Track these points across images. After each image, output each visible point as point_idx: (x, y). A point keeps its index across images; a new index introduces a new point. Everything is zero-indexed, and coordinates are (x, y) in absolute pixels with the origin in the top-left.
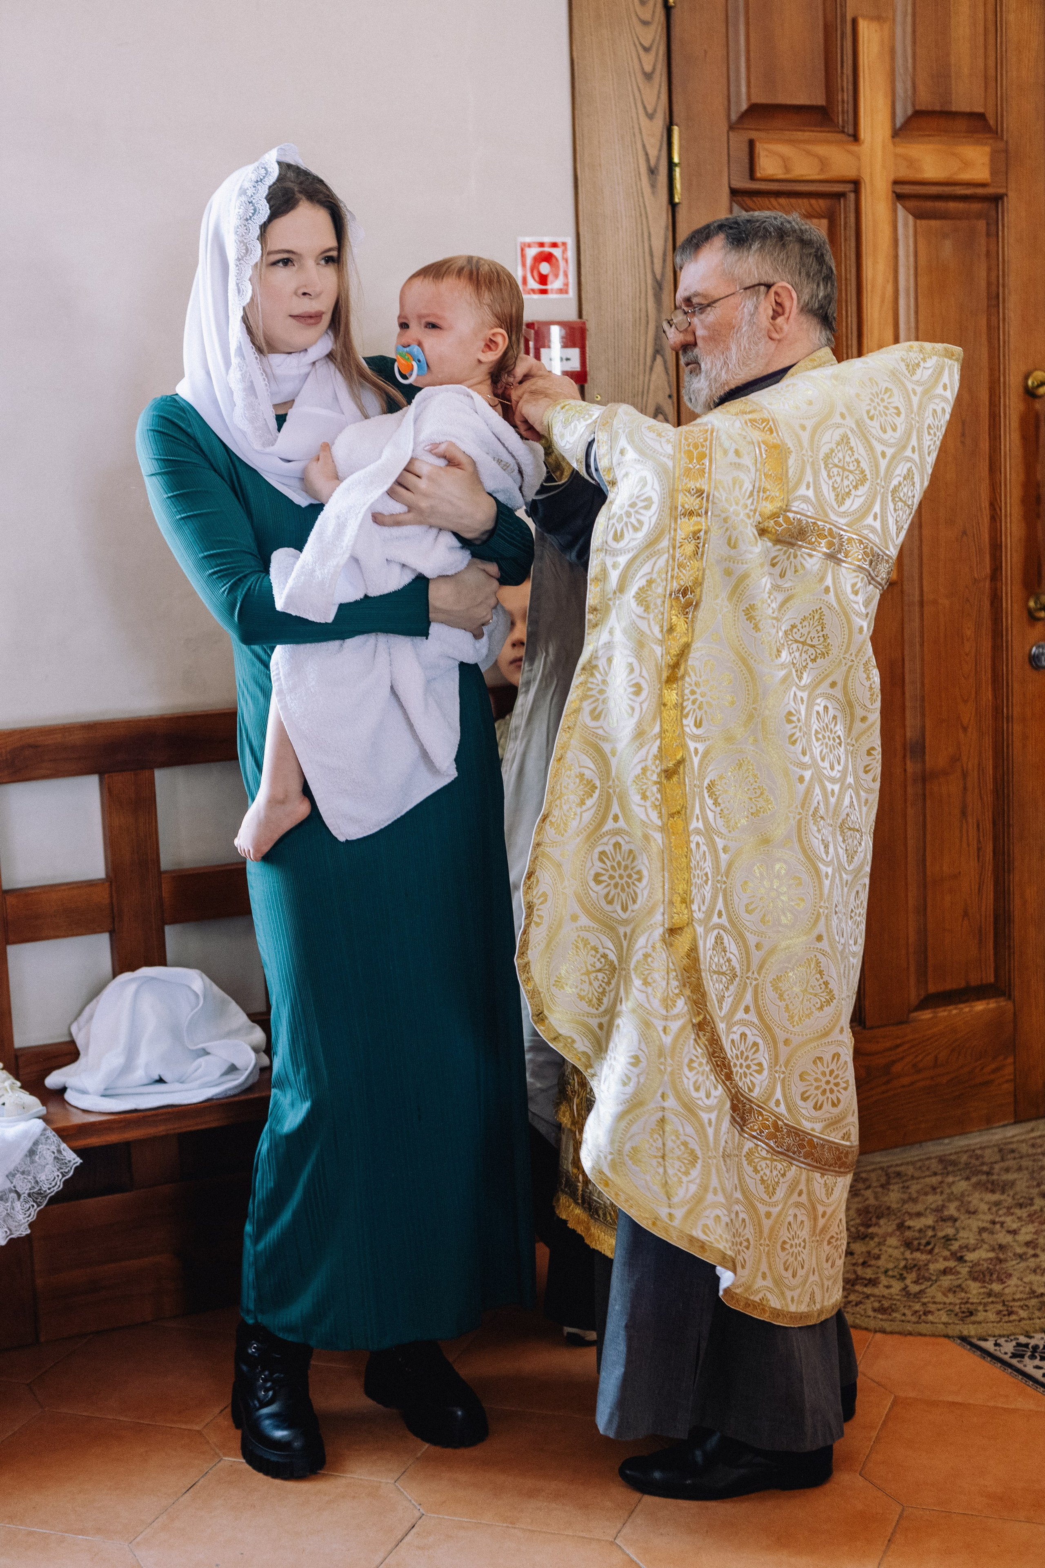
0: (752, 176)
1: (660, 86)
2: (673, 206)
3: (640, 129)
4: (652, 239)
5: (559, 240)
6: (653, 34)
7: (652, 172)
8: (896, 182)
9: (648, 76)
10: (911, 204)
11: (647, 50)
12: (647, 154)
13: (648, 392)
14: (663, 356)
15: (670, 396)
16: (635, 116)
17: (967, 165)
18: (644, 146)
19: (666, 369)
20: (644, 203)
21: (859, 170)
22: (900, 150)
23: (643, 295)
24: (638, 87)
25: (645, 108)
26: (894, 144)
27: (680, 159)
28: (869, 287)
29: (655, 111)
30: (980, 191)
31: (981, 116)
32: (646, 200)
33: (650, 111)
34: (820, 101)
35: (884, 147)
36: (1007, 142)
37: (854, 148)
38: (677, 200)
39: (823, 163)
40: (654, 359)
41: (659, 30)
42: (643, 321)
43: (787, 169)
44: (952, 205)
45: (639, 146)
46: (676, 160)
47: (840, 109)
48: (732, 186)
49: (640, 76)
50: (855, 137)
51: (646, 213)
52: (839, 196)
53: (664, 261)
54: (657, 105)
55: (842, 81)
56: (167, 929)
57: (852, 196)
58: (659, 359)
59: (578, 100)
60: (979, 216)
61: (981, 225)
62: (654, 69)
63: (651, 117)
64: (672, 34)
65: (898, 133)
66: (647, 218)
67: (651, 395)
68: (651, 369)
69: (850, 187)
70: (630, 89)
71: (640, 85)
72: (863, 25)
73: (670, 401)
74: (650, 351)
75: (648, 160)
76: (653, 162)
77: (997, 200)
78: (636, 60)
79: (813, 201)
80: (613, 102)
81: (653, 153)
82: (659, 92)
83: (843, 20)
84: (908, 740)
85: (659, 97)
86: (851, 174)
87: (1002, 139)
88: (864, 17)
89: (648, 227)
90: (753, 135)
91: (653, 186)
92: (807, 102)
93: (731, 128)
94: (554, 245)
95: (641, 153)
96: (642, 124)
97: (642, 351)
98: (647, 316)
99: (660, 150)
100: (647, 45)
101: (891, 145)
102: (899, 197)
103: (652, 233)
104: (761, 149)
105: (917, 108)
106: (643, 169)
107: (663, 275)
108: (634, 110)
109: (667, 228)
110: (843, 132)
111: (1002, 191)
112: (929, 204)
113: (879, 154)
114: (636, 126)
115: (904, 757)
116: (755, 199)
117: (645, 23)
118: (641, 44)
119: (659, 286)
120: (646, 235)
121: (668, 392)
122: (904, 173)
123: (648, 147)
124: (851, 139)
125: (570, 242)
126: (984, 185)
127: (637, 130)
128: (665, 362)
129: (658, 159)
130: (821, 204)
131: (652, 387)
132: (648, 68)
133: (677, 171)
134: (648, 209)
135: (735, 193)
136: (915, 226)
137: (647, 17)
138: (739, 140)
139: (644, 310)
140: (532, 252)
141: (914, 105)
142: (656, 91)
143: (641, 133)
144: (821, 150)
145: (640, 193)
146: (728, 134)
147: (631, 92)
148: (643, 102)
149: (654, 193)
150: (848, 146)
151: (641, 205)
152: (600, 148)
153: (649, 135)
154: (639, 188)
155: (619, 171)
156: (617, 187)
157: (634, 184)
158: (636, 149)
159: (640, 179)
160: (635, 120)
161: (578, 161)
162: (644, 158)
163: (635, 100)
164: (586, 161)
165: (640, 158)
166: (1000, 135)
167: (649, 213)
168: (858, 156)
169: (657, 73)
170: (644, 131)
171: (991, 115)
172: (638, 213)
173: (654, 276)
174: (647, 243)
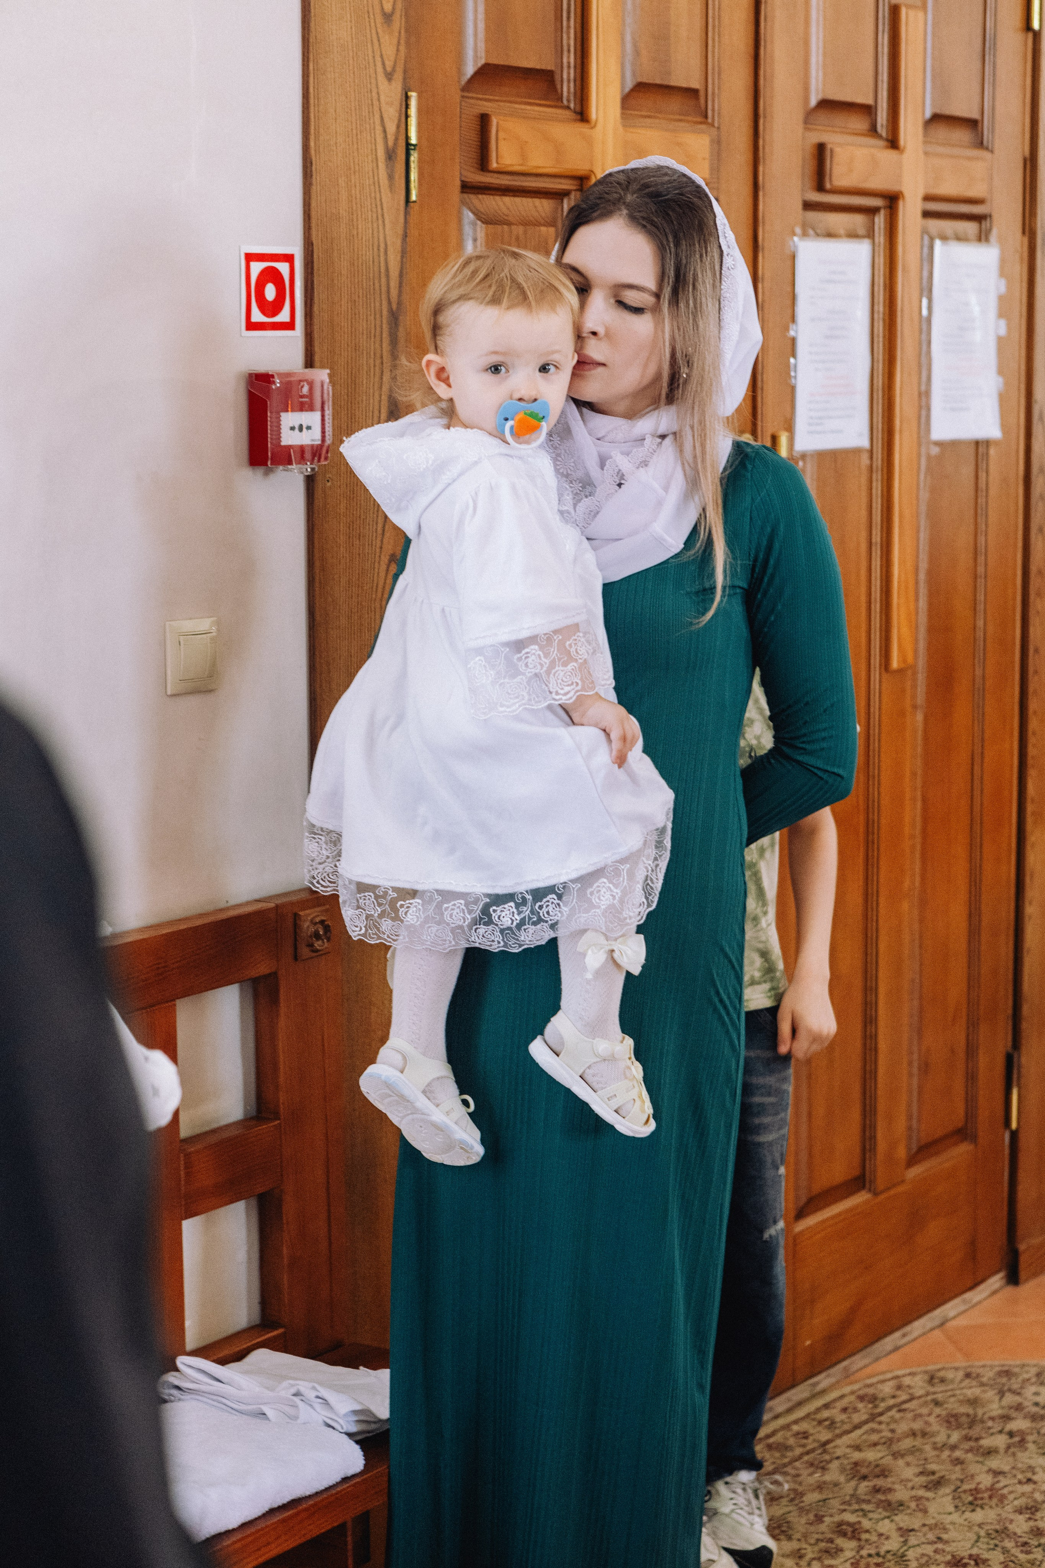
0: (481, 165)
1: (400, 33)
2: (410, 205)
3: (378, 93)
4: (389, 253)
5: (285, 251)
7: (390, 156)
12: (385, 131)
16: (373, 75)
18: (382, 122)
20: (381, 199)
21: (592, 162)
22: (629, 134)
24: (377, 33)
25: (383, 64)
26: (625, 127)
27: (419, 138)
29: (393, 68)
31: (692, 93)
32: (383, 193)
33: (389, 69)
34: (550, 64)
35: (615, 132)
36: (719, 128)
37: (585, 131)
39: (558, 149)
42: (378, 371)
43: (524, 157)
45: (378, 121)
46: (413, 140)
47: (565, 76)
48: (464, 179)
49: (379, 19)
50: (582, 115)
51: (382, 215)
52: (564, 195)
53: (401, 284)
54: (395, 62)
55: (569, 38)
62: (394, 9)
63: (389, 76)
66: (383, 222)
69: (576, 184)
70: (369, 36)
71: (380, 31)
75: (385, 137)
76: (390, 141)
79: (537, 201)
80: (351, 54)
81: (391, 128)
82: (398, 44)
85: (398, 50)
86: (582, 167)
87: (713, 125)
89: (385, 237)
90: (487, 106)
91: (391, 177)
92: (538, 67)
93: (464, 95)
94: (280, 258)
95: (379, 128)
96: (381, 88)
98: (382, 363)
99: (398, 127)
101: (621, 129)
103: (389, 242)
104: (494, 129)
105: (639, 80)
106: (381, 153)
107: (399, 301)
108: (372, 67)
109: (404, 237)
110: (568, 108)
113: (610, 141)
114: (375, 91)
116: (480, 197)
119: (394, 319)
120: (382, 247)
123: (386, 120)
124: (579, 117)
125: (298, 253)
127: (375, 96)
129: (396, 139)
130: (545, 207)
132: (388, 7)
133: (414, 157)
134: (385, 209)
135: (467, 187)
138: (471, 114)
139: (379, 354)
140: (257, 268)
141: (635, 75)
142: (395, 41)
143: (379, 100)
144: (554, 132)
145: (377, 186)
146: (461, 105)
147: (369, 40)
148: (381, 56)
149: (391, 186)
150: (582, 128)
151: (379, 203)
152: (336, 119)
153: (387, 104)
154: (376, 178)
155: (356, 154)
156: (353, 177)
157: (371, 174)
158: (374, 123)
159: (377, 166)
160: (373, 81)
161: (312, 137)
162: (382, 135)
163: (373, 52)
164: (321, 138)
165: (377, 136)
166: (710, 120)
167: (386, 215)
168: (589, 141)
169: (398, 13)
170: (382, 98)
171: (702, 94)
172: (375, 216)
173: (390, 305)
174: (383, 258)
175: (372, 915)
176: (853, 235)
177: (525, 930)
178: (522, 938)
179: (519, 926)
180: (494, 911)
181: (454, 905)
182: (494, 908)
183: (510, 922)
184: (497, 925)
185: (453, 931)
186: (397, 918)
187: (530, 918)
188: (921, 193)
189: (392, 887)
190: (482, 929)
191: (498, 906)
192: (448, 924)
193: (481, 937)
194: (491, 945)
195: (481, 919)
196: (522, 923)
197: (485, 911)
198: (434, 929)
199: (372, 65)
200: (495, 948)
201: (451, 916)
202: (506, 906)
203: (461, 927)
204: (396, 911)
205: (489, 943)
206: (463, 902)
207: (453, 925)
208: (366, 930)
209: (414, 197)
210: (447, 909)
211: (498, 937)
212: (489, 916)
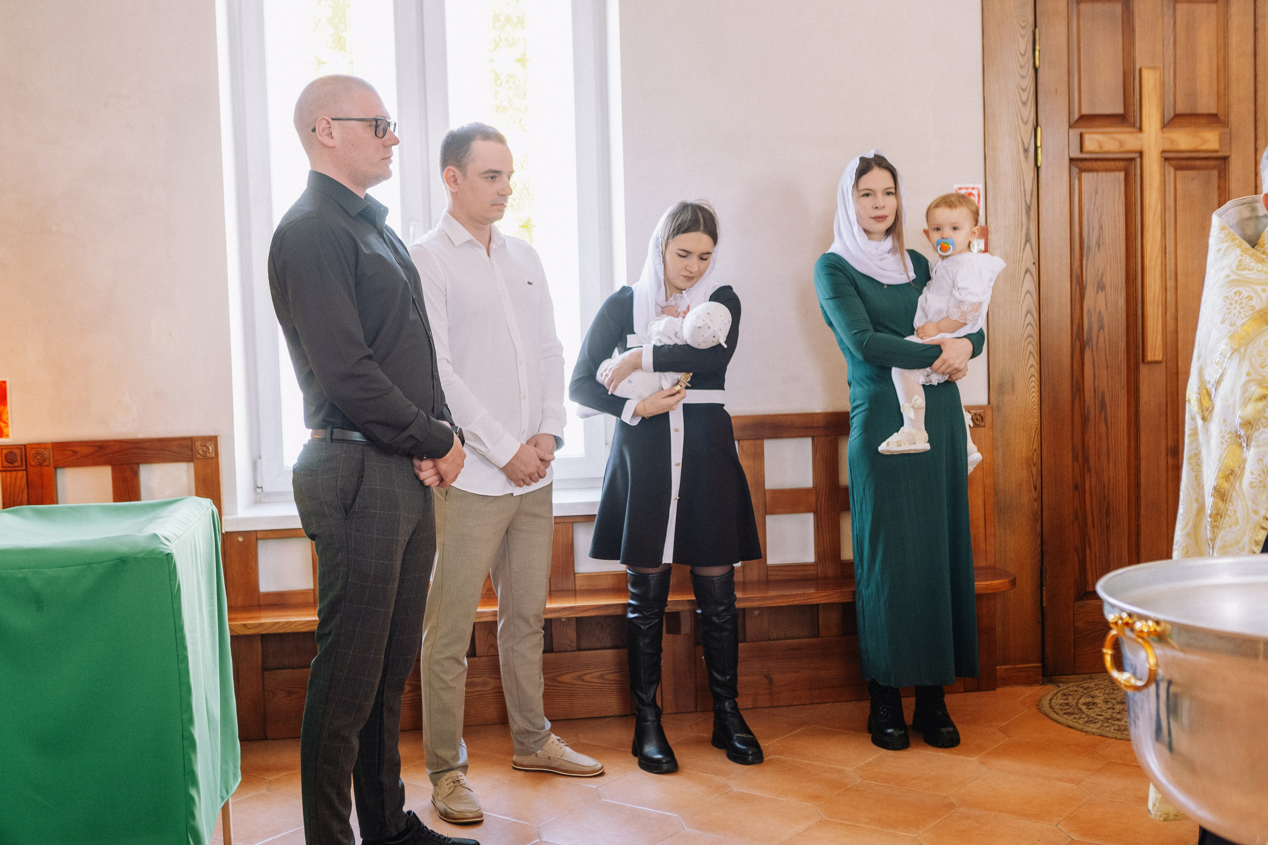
0: (1081, 151)
1: (1031, 108)
2: (1038, 168)
3: (1020, 129)
4: (1026, 184)
5: (976, 186)
6: (1029, 82)
7: (1026, 151)
8: (1163, 152)
9: (1024, 103)
10: (1174, 162)
11: (1024, 90)
12: (1023, 143)
13: (1022, 261)
14: (1030, 243)
15: (1034, 263)
16: (1017, 123)
17: (1205, 141)
18: (1022, 139)
19: (1032, 250)
20: (1021, 167)
21: (1142, 146)
22: (1166, 135)
23: (1020, 212)
25: (1022, 119)
26: (1163, 133)
27: (1041, 144)
28: (1147, 208)
29: (1028, 121)
30: (1214, 155)
31: (1213, 115)
32: (1022, 165)
33: (1025, 120)
34: (1120, 110)
35: (1156, 134)
36: (1230, 128)
37: (1140, 135)
38: (1039, 165)
39: (1121, 143)
40: (1025, 244)
41: (1031, 79)
42: (1020, 226)
44: (1198, 163)
45: (1019, 139)
46: (1039, 144)
47: (1132, 115)
48: (1070, 157)
49: (1020, 104)
50: (1141, 129)
52: (1132, 160)
53: (1032, 196)
54: (1029, 117)
55: (1133, 101)
56: (768, 517)
57: (1138, 160)
58: (1028, 245)
59: (986, 116)
60: (1214, 168)
61: (1215, 173)
62: (1028, 99)
63: (1026, 123)
64: (1038, 81)
65: (1166, 125)
66: (1023, 174)
67: (1023, 262)
68: (1024, 250)
69: (1136, 155)
70: (1014, 110)
71: (1020, 108)
72: (1145, 73)
73: (1034, 266)
74: (1023, 241)
75: (1024, 145)
76: (1026, 146)
77: (1225, 159)
78: (1018, 95)
79: (1115, 163)
80: (1005, 118)
81: (1027, 141)
82: (1030, 111)
83: (1134, 70)
84: (1169, 446)
85: (1030, 113)
86: (1138, 148)
87: (1228, 127)
88: (1146, 68)
89: (1023, 179)
90: (1083, 130)
91: (1026, 157)
92: (1113, 112)
93: (1070, 126)
94: (973, 188)
95: (1020, 142)
96: (1021, 127)
97: (1019, 241)
99: (1030, 140)
100: (1024, 87)
101: (1160, 133)
102: (1166, 159)
103: (1025, 181)
104: (1087, 137)
105: (1177, 112)
106: (1021, 150)
107: (1031, 202)
108: (1016, 121)
109: (1034, 179)
110: (1135, 127)
111: (1227, 154)
112: (1184, 163)
113: (1154, 137)
114: (1018, 128)
115: (1167, 455)
116: (1083, 165)
117: (1023, 77)
118: (1021, 88)
119: (1028, 208)
120: (1022, 182)
121: (1033, 261)
122: (1167, 147)
123: (1024, 139)
124: (1137, 130)
125: (981, 187)
126: (1216, 151)
127: (1018, 130)
128: (1031, 247)
129: (1029, 144)
130: (1122, 164)
131: (1024, 258)
132: (1025, 99)
133: (1039, 150)
134: (1023, 170)
135: (1072, 160)
136: (1175, 174)
137: (1024, 73)
138: (1075, 133)
139: (1020, 221)
141: (1175, 110)
142: (1028, 110)
143: (1020, 132)
144: (1120, 137)
145: (1018, 162)
146: (1067, 132)
147: (1015, 112)
148: (1021, 117)
149: (1028, 161)
150: (1135, 134)
153: (1025, 133)
154: (1018, 159)
157: (1016, 158)
159: (1019, 156)
163: (1017, 116)
165: (1019, 144)
166: (1224, 125)
169: (1029, 102)
170: (1022, 130)
171: (1221, 115)
173: (1026, 203)
174: (1022, 186)
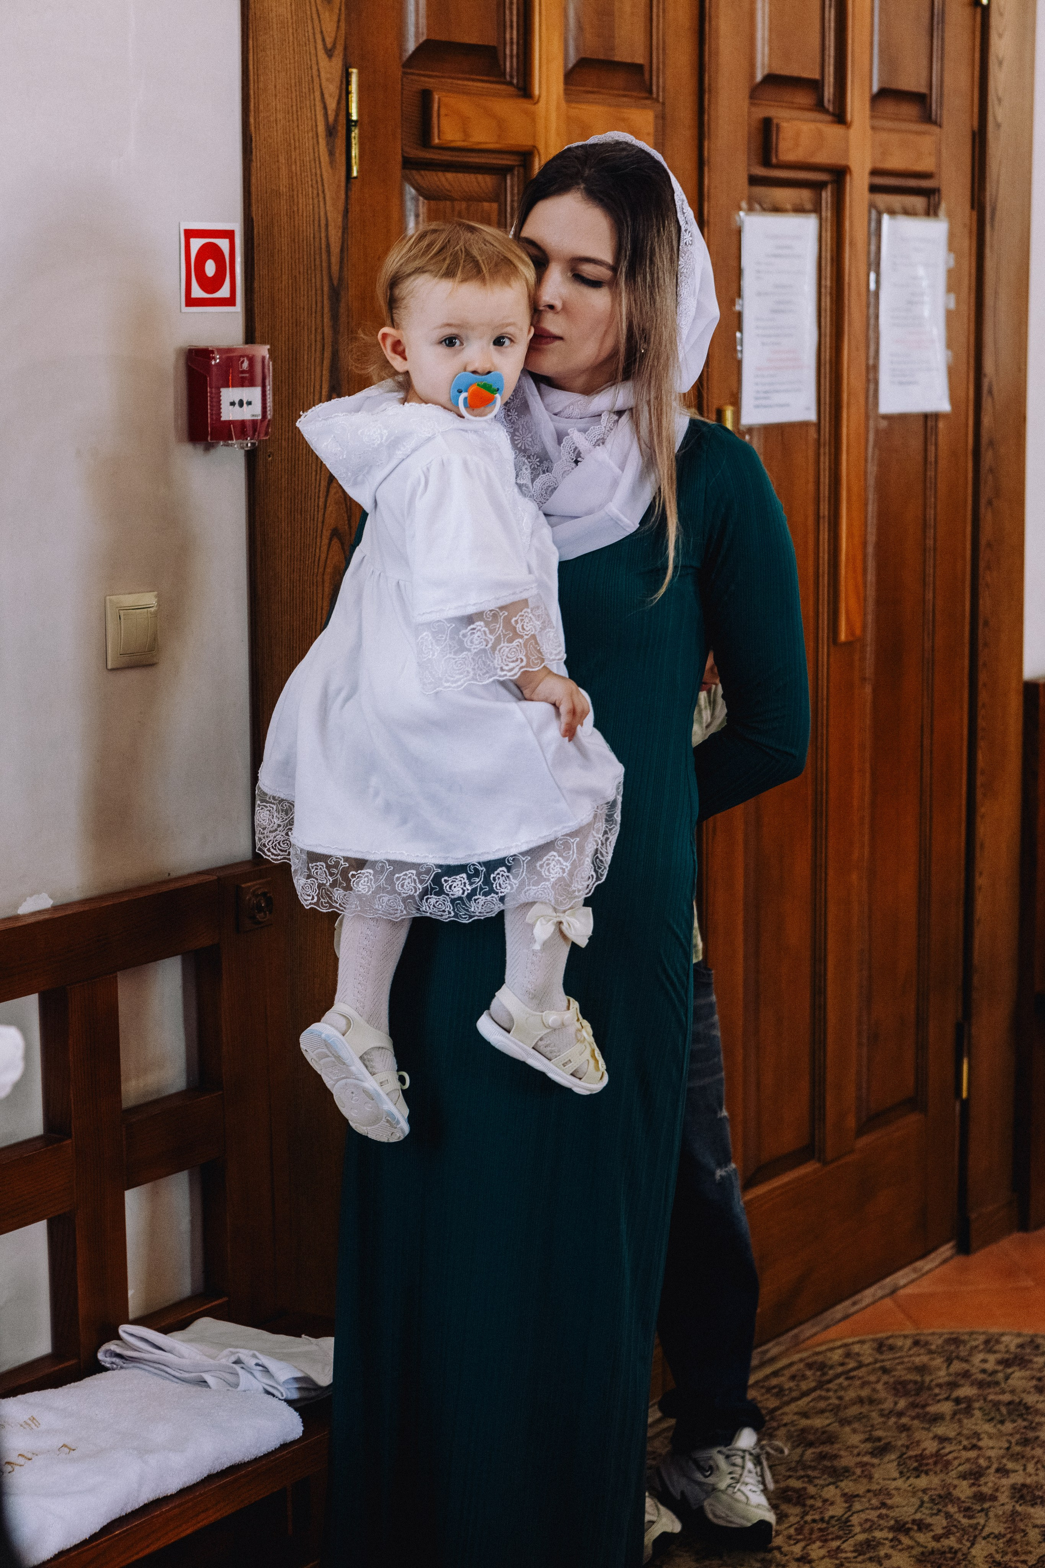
0: (425, 142)
1: (340, 10)
2: (350, 181)
3: (318, 70)
4: (330, 228)
5: (225, 227)
7: (331, 132)
12: (325, 108)
16: (313, 52)
18: (323, 96)
20: (321, 176)
21: (535, 138)
22: (574, 112)
23: (319, 307)
24: (317, 10)
25: (323, 40)
26: (568, 104)
27: (360, 114)
29: (334, 45)
31: (635, 69)
32: (324, 170)
33: (329, 46)
34: (492, 40)
35: (558, 108)
36: (663, 104)
37: (528, 106)
39: (501, 125)
43: (466, 135)
45: (317, 95)
46: (354, 117)
47: (508, 52)
48: (406, 155)
50: (530, 94)
51: (323, 192)
52: (508, 171)
53: (341, 259)
54: (336, 39)
55: (511, 13)
57: (521, 172)
63: (330, 53)
66: (324, 198)
69: (519, 160)
70: (309, 13)
71: (319, 7)
75: (326, 114)
76: (331, 118)
80: (290, 30)
81: (332, 105)
82: (339, 21)
85: (338, 27)
86: (526, 142)
87: (657, 100)
90: (429, 83)
91: (331, 153)
92: (480, 43)
93: (404, 71)
94: (220, 234)
95: (319, 105)
96: (321, 64)
97: (317, 388)
98: (323, 339)
99: (339, 103)
101: (564, 105)
103: (329, 219)
104: (437, 103)
105: (584, 53)
106: (321, 129)
107: (340, 280)
108: (312, 44)
109: (345, 213)
110: (510, 83)
113: (553, 116)
114: (315, 68)
116: (422, 172)
119: (335, 295)
120: (323, 222)
123: (326, 96)
124: (521, 93)
125: (237, 226)
127: (316, 74)
129: (337, 115)
130: (486, 182)
133: (355, 133)
134: (326, 186)
135: (409, 164)
138: (413, 91)
139: (320, 329)
140: (196, 244)
141: (581, 49)
142: (335, 18)
143: (319, 76)
144: (497, 108)
145: (317, 162)
146: (402, 80)
147: (309, 17)
148: (322, 32)
149: (332, 162)
150: (525, 104)
151: (319, 180)
152: (276, 96)
153: (327, 80)
154: (316, 155)
155: (296, 129)
156: (293, 153)
157: (311, 151)
158: (314, 100)
159: (318, 143)
160: (314, 58)
161: (252, 114)
162: (322, 112)
163: (313, 28)
164: (262, 115)
165: (318, 112)
166: (655, 96)
167: (326, 191)
168: (532, 117)
170: (323, 75)
171: (647, 68)
172: (315, 192)
173: (330, 278)
174: (323, 230)
175: (324, 885)
176: (799, 210)
177: (475, 900)
178: (472, 909)
179: (470, 897)
180: (446, 881)
181: (406, 875)
182: (446, 878)
183: (461, 891)
184: (448, 895)
185: (404, 900)
186: (348, 888)
187: (481, 889)
188: (868, 167)
189: (344, 857)
190: (433, 899)
191: (449, 877)
192: (400, 894)
193: (431, 907)
194: (442, 915)
195: (432, 889)
196: (474, 892)
197: (437, 880)
198: (386, 899)
199: (312, 40)
200: (446, 918)
201: (402, 886)
202: (458, 877)
203: (412, 897)
204: (348, 881)
205: (439, 913)
206: (414, 872)
207: (405, 895)
208: (319, 899)
209: (355, 174)
210: (398, 878)
211: (449, 907)
212: (441, 886)
